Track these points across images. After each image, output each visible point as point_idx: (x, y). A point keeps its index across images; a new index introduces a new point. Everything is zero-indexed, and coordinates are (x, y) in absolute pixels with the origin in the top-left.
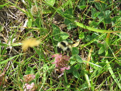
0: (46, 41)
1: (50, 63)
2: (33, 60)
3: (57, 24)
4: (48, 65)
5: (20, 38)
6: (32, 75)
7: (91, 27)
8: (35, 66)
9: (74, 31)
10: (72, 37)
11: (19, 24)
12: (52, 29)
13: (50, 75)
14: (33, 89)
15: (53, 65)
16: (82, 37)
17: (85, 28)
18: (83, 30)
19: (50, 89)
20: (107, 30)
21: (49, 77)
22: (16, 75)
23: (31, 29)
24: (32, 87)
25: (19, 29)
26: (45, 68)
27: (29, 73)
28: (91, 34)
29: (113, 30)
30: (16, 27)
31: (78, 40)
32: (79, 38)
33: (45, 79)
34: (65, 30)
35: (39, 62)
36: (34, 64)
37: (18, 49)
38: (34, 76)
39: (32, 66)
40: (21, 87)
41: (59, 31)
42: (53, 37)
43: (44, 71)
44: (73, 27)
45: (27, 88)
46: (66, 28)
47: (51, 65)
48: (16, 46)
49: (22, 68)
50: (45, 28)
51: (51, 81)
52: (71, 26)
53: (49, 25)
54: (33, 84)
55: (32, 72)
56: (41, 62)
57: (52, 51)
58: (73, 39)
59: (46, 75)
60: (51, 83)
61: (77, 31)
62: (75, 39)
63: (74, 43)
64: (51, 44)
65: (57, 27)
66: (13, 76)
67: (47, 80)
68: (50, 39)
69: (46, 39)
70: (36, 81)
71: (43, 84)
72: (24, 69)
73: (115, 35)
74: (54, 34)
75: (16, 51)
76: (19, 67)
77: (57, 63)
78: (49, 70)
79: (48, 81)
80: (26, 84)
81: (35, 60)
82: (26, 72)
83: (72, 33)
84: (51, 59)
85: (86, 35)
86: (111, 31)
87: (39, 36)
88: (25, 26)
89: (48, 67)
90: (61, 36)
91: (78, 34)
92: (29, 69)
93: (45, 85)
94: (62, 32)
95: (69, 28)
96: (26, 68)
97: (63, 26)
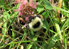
1: (12, 11)
4: (9, 13)
13: (12, 25)
15: (16, 13)
19: (12, 42)
21: (11, 27)
26: (5, 17)
33: (5, 30)
43: (4, 21)
47: (13, 13)
51: (13, 33)
56: (1, 9)
59: (8, 25)
60: (13, 35)
67: (8, 32)
71: (3, 36)
77: (21, 11)
78: (11, 19)
79: (10, 33)
84: (13, 5)
89: (9, 16)
93: (6, 38)
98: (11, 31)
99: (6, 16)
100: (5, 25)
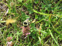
0: (18, 20)
1: (20, 31)
2: (11, 30)
3: (24, 11)
4: (19, 32)
5: (5, 19)
6: (11, 37)
7: (41, 12)
8: (13, 33)
9: (33, 15)
10: (31, 18)
11: (4, 11)
12: (21, 14)
13: (20, 37)
14: (12, 45)
15: (22, 32)
16: (37, 18)
17: (38, 13)
18: (37, 14)
19: (20, 44)
20: (50, 14)
22: (3, 37)
23: (10, 14)
24: (11, 43)
25: (4, 14)
27: (9, 36)
28: (41, 16)
29: (52, 14)
30: (2, 13)
31: (35, 19)
32: (35, 18)
33: (17, 39)
34: (28, 14)
35: (15, 30)
36: (12, 32)
37: (4, 24)
38: (12, 38)
39: (11, 33)
40: (5, 43)
41: (25, 15)
42: (22, 18)
43: (17, 35)
44: (32, 13)
45: (9, 44)
46: (28, 13)
47: (21, 32)
48: (3, 23)
49: (6, 34)
50: (18, 13)
52: (31, 12)
53: (20, 12)
54: (11, 42)
55: (11, 36)
56: (16, 31)
57: (21, 25)
58: (32, 19)
59: (18, 37)
61: (34, 15)
62: (33, 19)
63: (33, 21)
64: (21, 21)
65: (24, 13)
66: (1, 38)
68: (20, 19)
69: (18, 19)
70: (13, 40)
72: (7, 34)
73: (54, 17)
74: (22, 16)
75: (3, 25)
76: (4, 33)
77: (24, 31)
80: (8, 42)
81: (12, 29)
82: (8, 36)
83: (32, 16)
84: (21, 29)
85: (38, 16)
86: (52, 15)
87: (15, 17)
88: (7, 12)
90: (26, 17)
91: (34, 16)
92: (10, 34)
94: (26, 15)
95: (30, 13)
96: (8, 34)
97: (27, 12)
98: (20, 40)
99: (18, 33)
100: (17, 37)
